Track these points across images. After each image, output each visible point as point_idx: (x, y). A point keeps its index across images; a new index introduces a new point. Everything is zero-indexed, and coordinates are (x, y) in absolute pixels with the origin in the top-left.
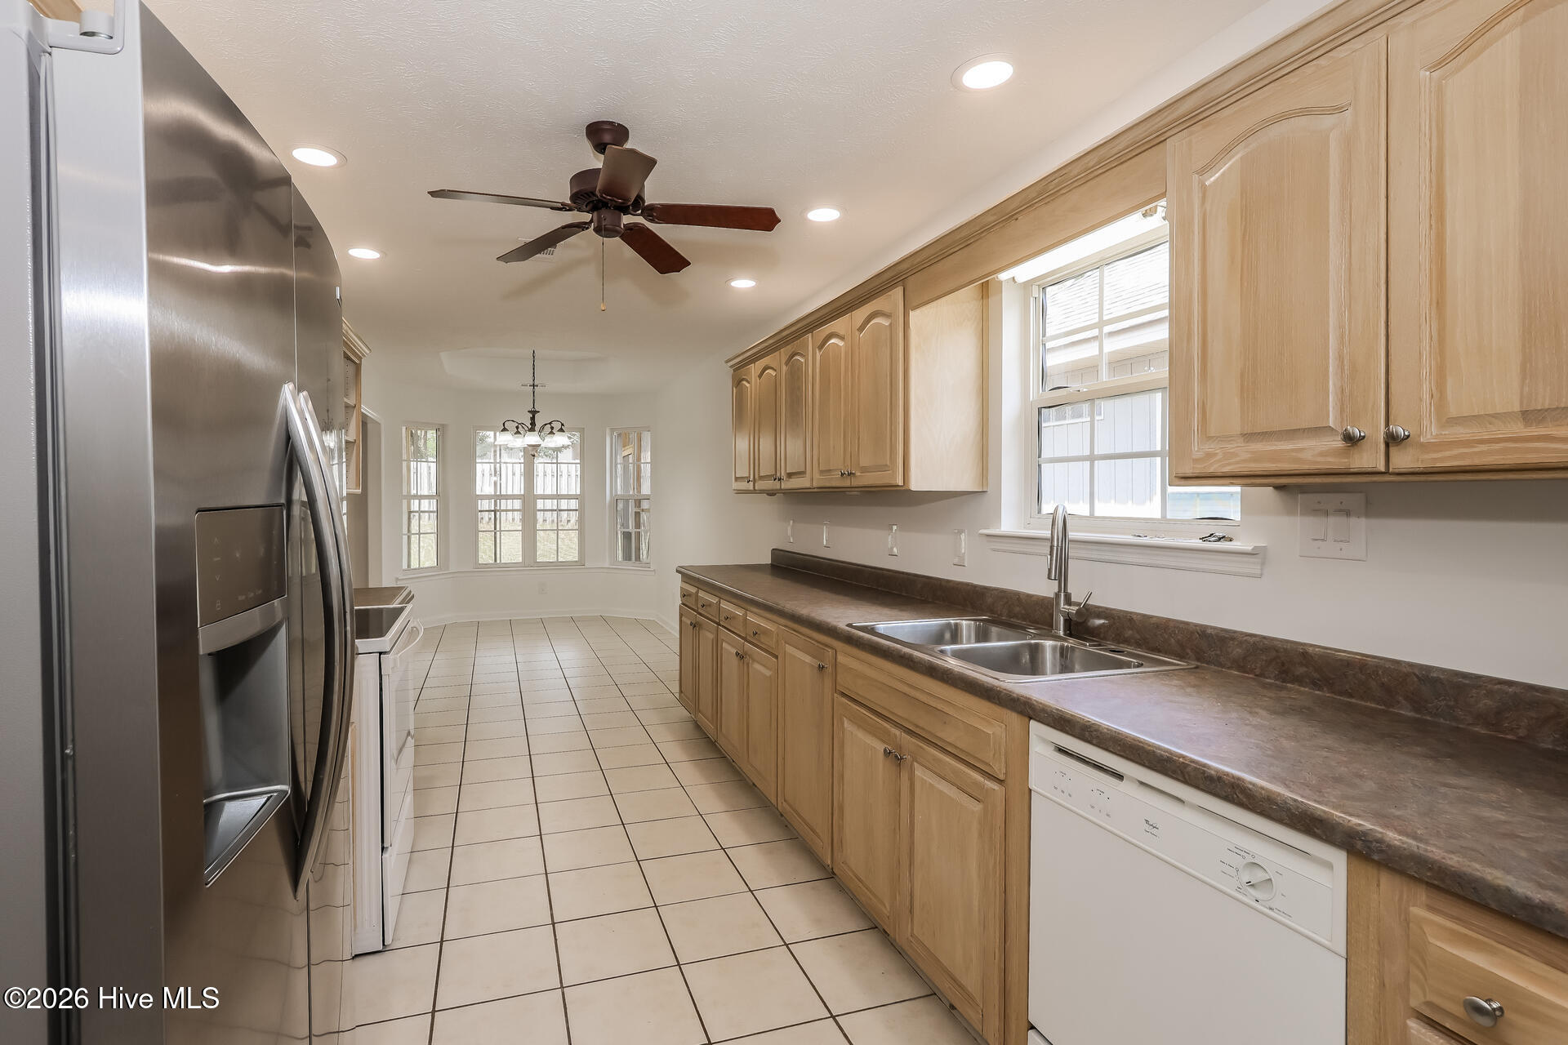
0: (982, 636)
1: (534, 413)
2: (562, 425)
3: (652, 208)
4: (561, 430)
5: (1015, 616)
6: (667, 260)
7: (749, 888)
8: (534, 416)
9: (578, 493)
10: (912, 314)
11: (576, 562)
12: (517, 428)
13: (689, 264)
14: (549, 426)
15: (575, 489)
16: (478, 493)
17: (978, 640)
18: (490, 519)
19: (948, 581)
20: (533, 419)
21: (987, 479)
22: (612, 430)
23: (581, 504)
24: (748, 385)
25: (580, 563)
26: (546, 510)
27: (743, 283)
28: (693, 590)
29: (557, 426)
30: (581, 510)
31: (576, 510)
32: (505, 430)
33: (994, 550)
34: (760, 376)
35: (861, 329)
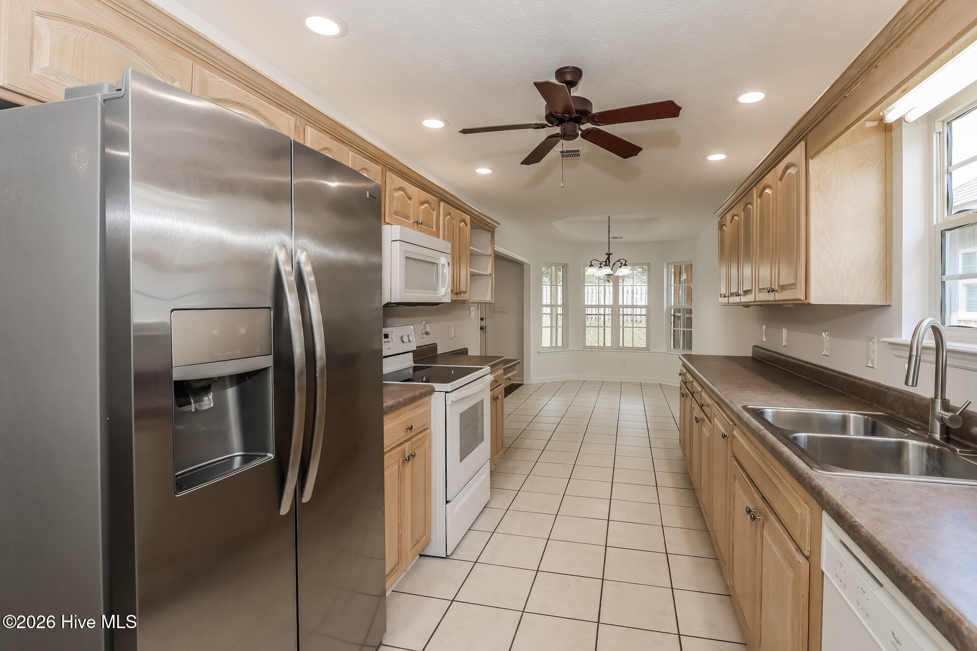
0: (873, 429)
1: (609, 254)
2: (626, 261)
3: (594, 116)
4: (625, 265)
5: (909, 415)
6: (626, 150)
7: (672, 586)
8: (609, 257)
9: (647, 304)
10: (811, 162)
11: (644, 348)
12: (600, 264)
13: (640, 149)
14: (619, 262)
15: (644, 302)
16: (586, 304)
17: (866, 434)
18: (596, 318)
19: (861, 379)
20: (608, 258)
21: (891, 295)
22: (668, 264)
23: (648, 311)
24: (725, 229)
25: (647, 349)
26: (628, 315)
27: (716, 157)
28: (685, 371)
29: (623, 262)
30: (648, 315)
31: (645, 315)
32: (591, 265)
33: (896, 356)
34: (731, 222)
35: (781, 179)
